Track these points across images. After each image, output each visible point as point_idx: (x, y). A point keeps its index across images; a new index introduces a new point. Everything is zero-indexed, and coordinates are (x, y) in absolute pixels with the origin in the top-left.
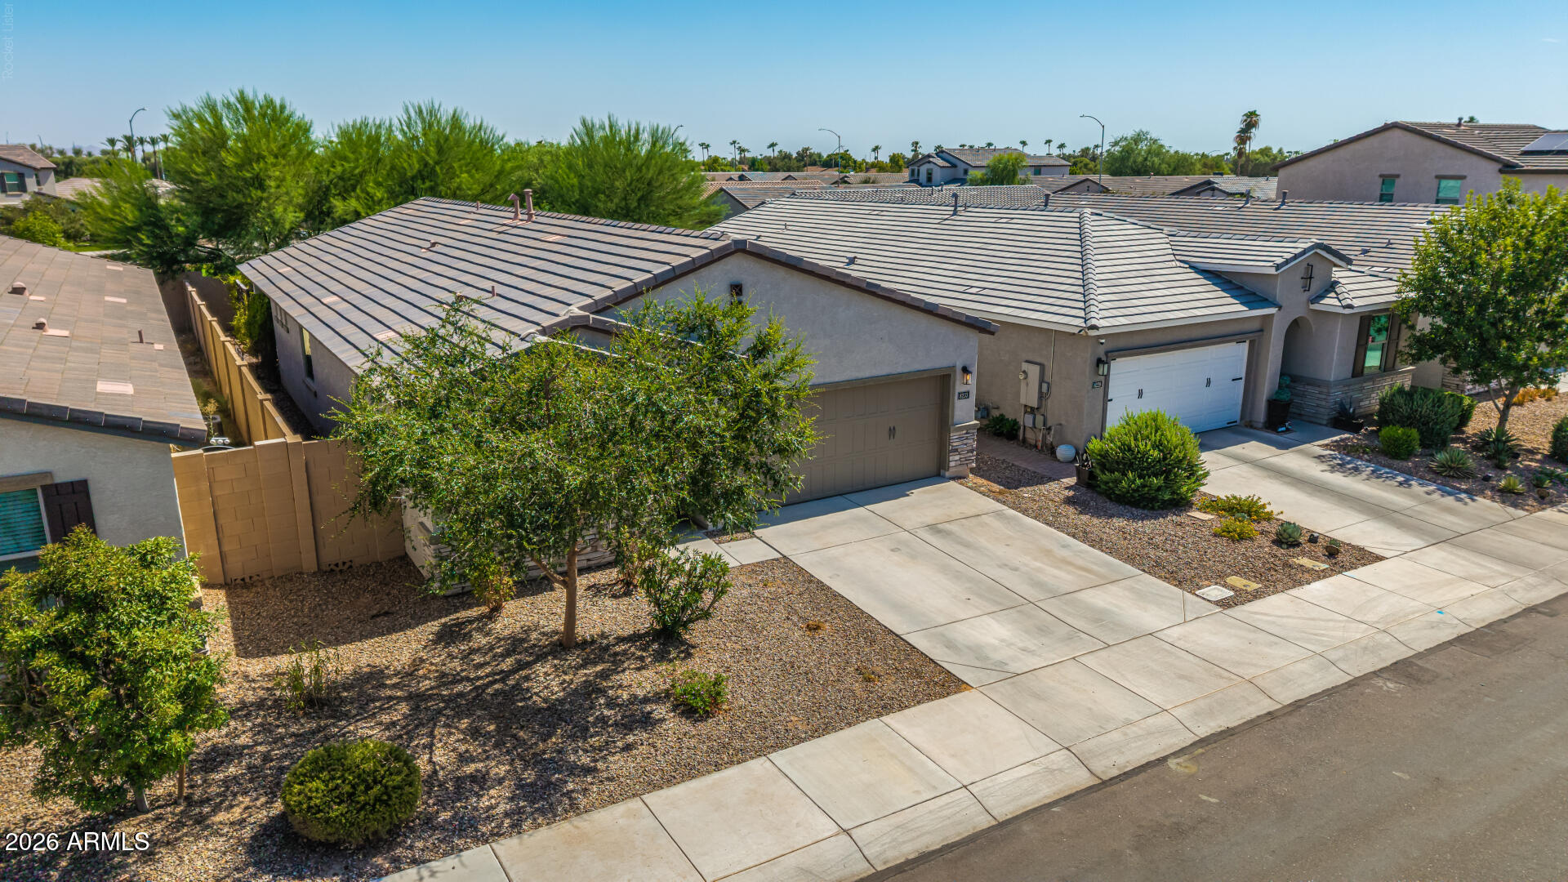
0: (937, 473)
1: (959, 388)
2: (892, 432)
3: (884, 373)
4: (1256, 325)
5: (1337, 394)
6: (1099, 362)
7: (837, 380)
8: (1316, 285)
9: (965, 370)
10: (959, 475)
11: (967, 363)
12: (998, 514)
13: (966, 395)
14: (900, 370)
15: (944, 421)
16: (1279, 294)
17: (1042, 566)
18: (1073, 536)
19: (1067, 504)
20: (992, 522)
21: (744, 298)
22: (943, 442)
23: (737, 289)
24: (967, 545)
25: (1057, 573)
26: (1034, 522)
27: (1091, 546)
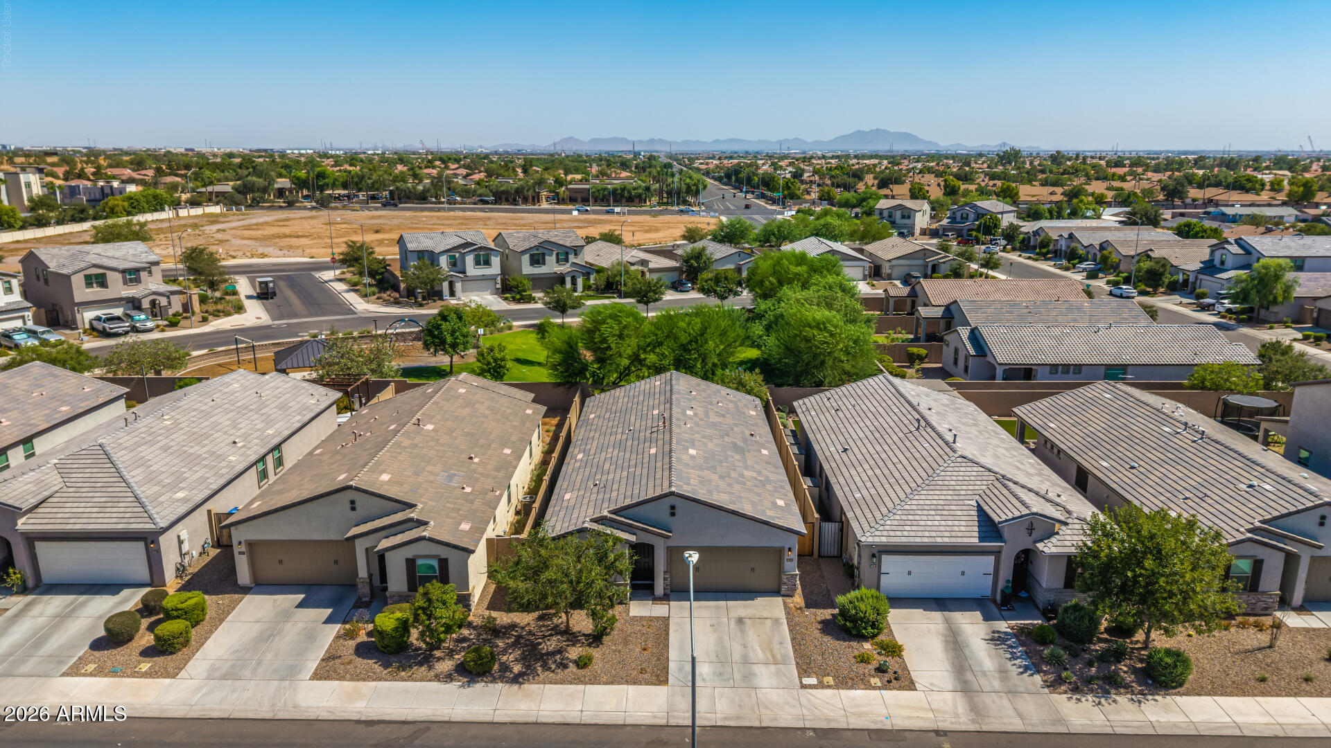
0: (776, 592)
1: (786, 557)
2: (753, 570)
4: (996, 549)
5: (1051, 597)
6: (874, 556)
8: (1035, 534)
9: (790, 550)
10: (790, 595)
11: (791, 546)
12: (776, 621)
13: (791, 560)
15: (780, 570)
16: (1006, 535)
17: (758, 649)
18: (793, 639)
19: (820, 623)
20: (768, 623)
21: (676, 511)
22: (780, 578)
23: (673, 507)
24: (742, 631)
25: (760, 655)
26: (785, 628)
27: (793, 646)
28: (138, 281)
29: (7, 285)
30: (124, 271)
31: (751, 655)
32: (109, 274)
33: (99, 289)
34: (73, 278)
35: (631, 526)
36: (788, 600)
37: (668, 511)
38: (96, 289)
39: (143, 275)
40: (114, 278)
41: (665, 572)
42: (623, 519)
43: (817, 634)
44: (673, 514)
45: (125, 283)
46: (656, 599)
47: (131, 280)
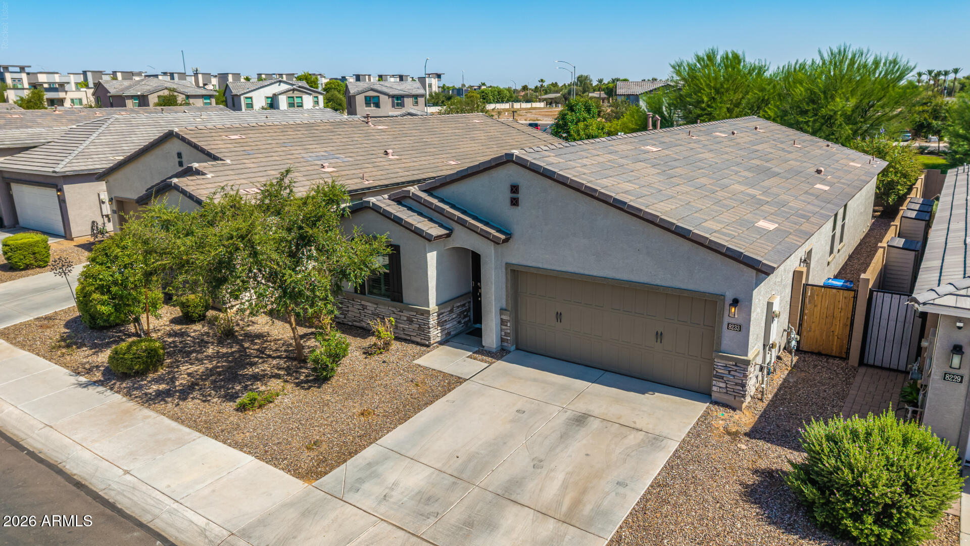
2: (659, 336)
3: (641, 281)
6: (956, 350)
7: (595, 274)
9: (735, 302)
10: (730, 404)
11: (739, 297)
12: (657, 440)
13: (735, 327)
14: (658, 282)
15: (713, 344)
17: (560, 477)
18: (656, 484)
19: (756, 472)
20: (633, 438)
21: (520, 196)
22: (711, 362)
23: (515, 189)
24: (564, 437)
25: (552, 489)
26: (661, 459)
27: (645, 499)
28: (402, 105)
29: (316, 99)
30: (393, 97)
31: (531, 485)
32: (382, 97)
33: (375, 108)
34: (358, 98)
35: (441, 212)
36: (721, 413)
37: (508, 195)
38: (373, 108)
39: (408, 102)
40: (385, 101)
41: (502, 311)
42: (435, 201)
43: (729, 491)
44: (515, 202)
45: (393, 106)
46: (482, 351)
47: (398, 104)
